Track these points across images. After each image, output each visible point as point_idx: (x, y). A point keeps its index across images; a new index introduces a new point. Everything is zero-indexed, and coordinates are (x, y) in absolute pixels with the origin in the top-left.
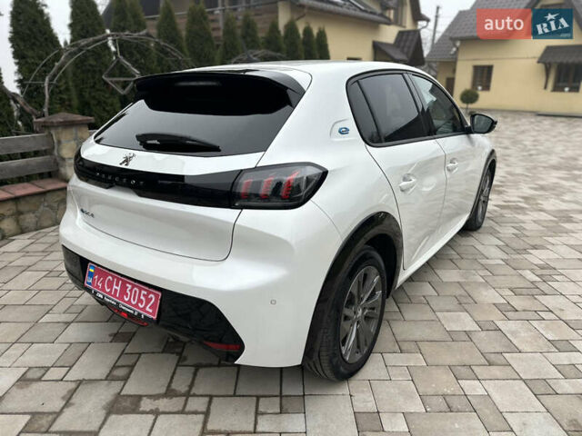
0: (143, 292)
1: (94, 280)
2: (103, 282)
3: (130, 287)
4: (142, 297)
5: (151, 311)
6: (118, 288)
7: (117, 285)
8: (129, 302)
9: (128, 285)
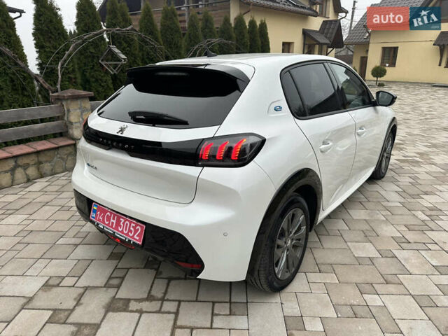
0: (133, 225)
1: (97, 215)
2: (103, 217)
3: (123, 220)
4: (132, 229)
5: (138, 238)
6: (114, 221)
7: (114, 219)
8: (122, 232)
9: (121, 219)
